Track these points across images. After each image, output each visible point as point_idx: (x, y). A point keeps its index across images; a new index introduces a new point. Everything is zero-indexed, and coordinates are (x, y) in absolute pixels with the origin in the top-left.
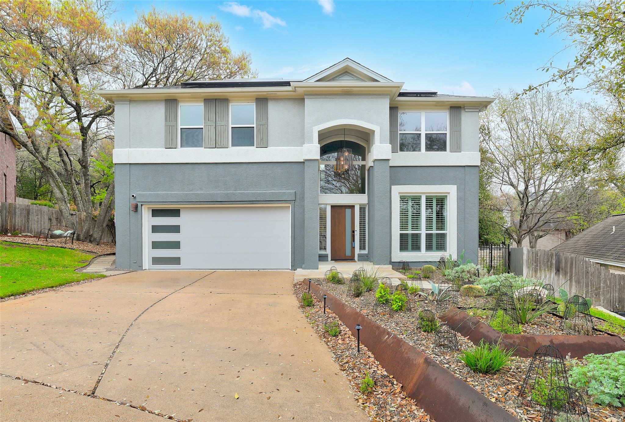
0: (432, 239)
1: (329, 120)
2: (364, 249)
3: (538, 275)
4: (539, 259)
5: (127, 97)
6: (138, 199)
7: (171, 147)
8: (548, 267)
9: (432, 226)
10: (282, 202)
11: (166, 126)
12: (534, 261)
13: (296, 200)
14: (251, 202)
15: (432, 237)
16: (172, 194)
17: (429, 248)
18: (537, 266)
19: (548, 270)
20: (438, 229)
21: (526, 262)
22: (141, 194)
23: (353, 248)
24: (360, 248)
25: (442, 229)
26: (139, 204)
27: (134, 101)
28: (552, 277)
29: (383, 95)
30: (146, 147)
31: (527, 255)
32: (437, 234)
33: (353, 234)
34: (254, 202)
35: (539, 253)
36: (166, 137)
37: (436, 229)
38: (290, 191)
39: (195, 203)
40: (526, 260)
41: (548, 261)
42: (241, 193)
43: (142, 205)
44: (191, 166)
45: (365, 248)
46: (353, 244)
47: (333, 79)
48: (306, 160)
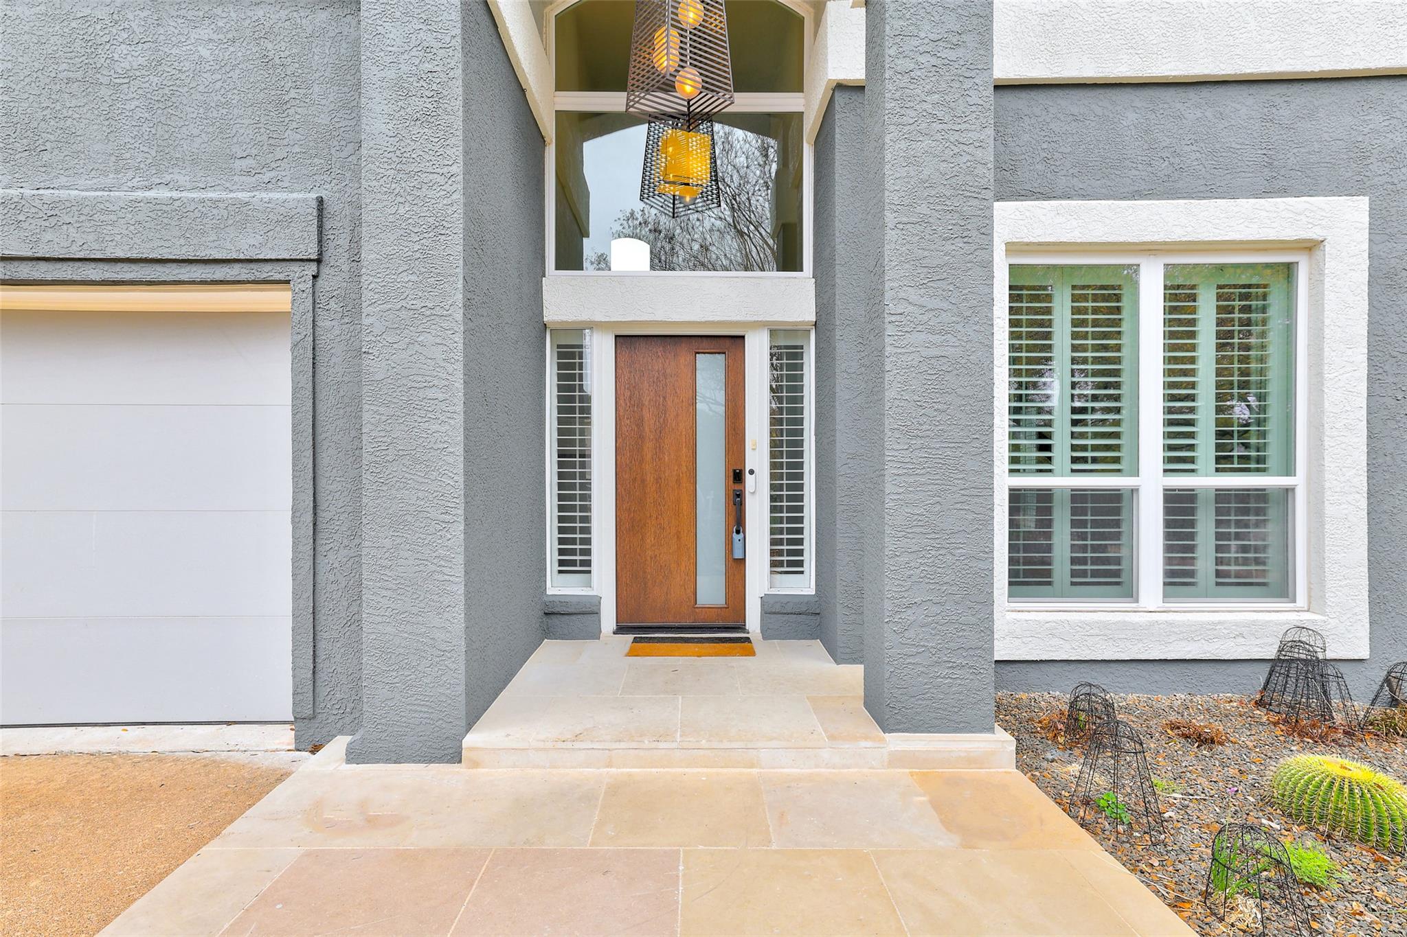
0: (1192, 524)
2: (796, 565)
9: (1191, 447)
13: (326, 258)
15: (1192, 511)
20: (1223, 462)
23: (736, 566)
24: (774, 564)
25: (1254, 462)
32: (1222, 496)
33: (737, 487)
37: (1213, 465)
38: (283, 196)
45: (800, 564)
46: (738, 546)
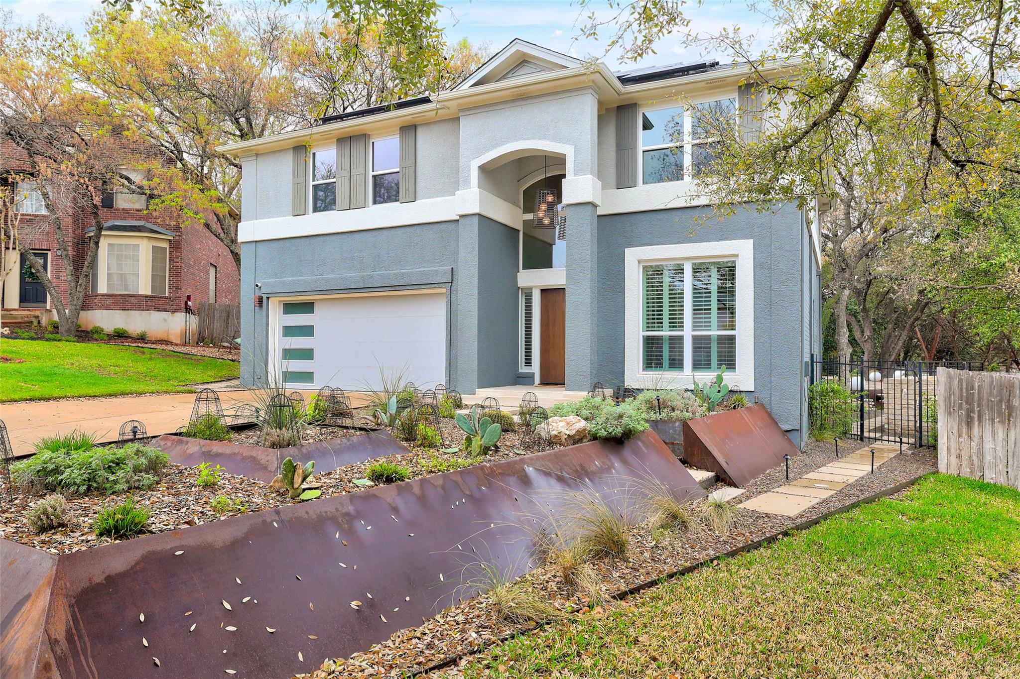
0: (710, 347)
1: (494, 147)
3: (976, 430)
4: (976, 396)
5: (252, 150)
6: (263, 290)
7: (299, 213)
8: (1000, 414)
9: (700, 322)
10: (433, 286)
11: (294, 184)
12: (964, 398)
13: (454, 282)
14: (393, 288)
15: (710, 343)
16: (298, 280)
17: (698, 365)
18: (973, 411)
19: (1002, 422)
20: (721, 327)
21: (945, 401)
22: (267, 283)
25: (730, 326)
26: (265, 297)
27: (262, 154)
28: (1013, 439)
29: (578, 89)
30: (273, 217)
31: (946, 385)
32: (720, 338)
34: (397, 288)
35: (977, 381)
36: (294, 200)
37: (717, 328)
38: (444, 268)
39: (325, 292)
40: (945, 397)
41: (1001, 401)
42: (381, 275)
43: (268, 298)
44: (321, 238)
47: (504, 77)
48: (461, 216)
